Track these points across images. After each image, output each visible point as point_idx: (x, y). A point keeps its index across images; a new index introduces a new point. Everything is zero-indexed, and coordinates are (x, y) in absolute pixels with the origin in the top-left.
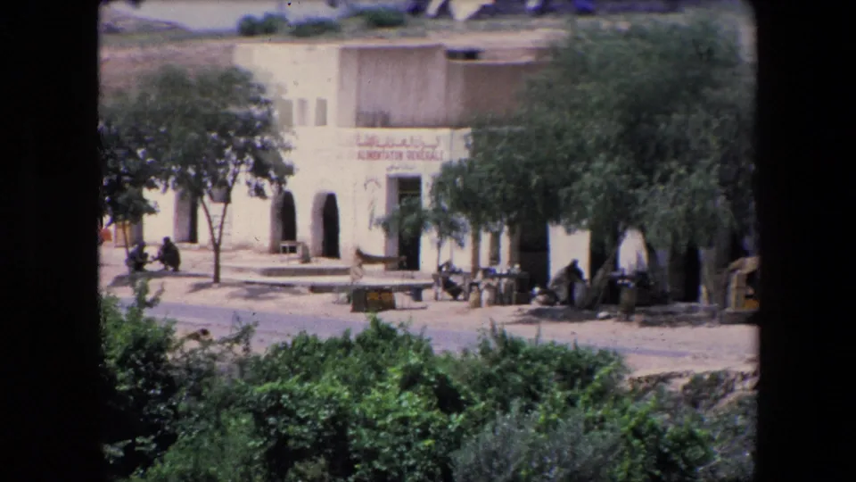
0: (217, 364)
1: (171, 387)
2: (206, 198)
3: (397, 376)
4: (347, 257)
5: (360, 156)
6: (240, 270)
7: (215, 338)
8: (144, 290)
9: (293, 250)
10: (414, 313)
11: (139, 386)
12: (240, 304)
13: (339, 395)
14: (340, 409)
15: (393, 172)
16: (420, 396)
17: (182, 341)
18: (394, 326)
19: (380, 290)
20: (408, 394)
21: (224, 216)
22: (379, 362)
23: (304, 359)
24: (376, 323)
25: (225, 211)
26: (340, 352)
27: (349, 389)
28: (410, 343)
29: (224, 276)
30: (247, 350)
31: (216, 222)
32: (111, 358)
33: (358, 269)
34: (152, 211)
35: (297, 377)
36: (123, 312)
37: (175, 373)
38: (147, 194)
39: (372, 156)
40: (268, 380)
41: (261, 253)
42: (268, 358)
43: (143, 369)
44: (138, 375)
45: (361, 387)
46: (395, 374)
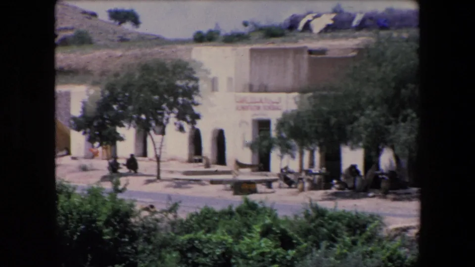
0: (159, 224)
1: (134, 237)
2: (152, 132)
3: (259, 230)
4: (230, 165)
5: (237, 109)
6: (172, 172)
7: (158, 210)
8: (118, 183)
9: (200, 161)
10: (269, 195)
11: (116, 237)
12: (172, 191)
13: (226, 241)
14: (227, 249)
15: (256, 117)
16: (272, 241)
17: (140, 212)
18: (257, 202)
19: (249, 183)
20: (265, 239)
21: (161, 143)
22: (248, 223)
23: (207, 221)
24: (247, 201)
25: (162, 140)
26: (227, 217)
27: (233, 238)
28: (266, 212)
29: (162, 176)
30: (175, 216)
31: (158, 146)
32: (100, 221)
33: (236, 172)
34: (121, 139)
35: (203, 231)
36: (106, 196)
37: (135, 229)
38: (119, 130)
39: (243, 108)
40: (188, 232)
41: (182, 162)
42: (187, 221)
43: (118, 227)
44: (115, 230)
45: (238, 236)
46: (257, 229)
